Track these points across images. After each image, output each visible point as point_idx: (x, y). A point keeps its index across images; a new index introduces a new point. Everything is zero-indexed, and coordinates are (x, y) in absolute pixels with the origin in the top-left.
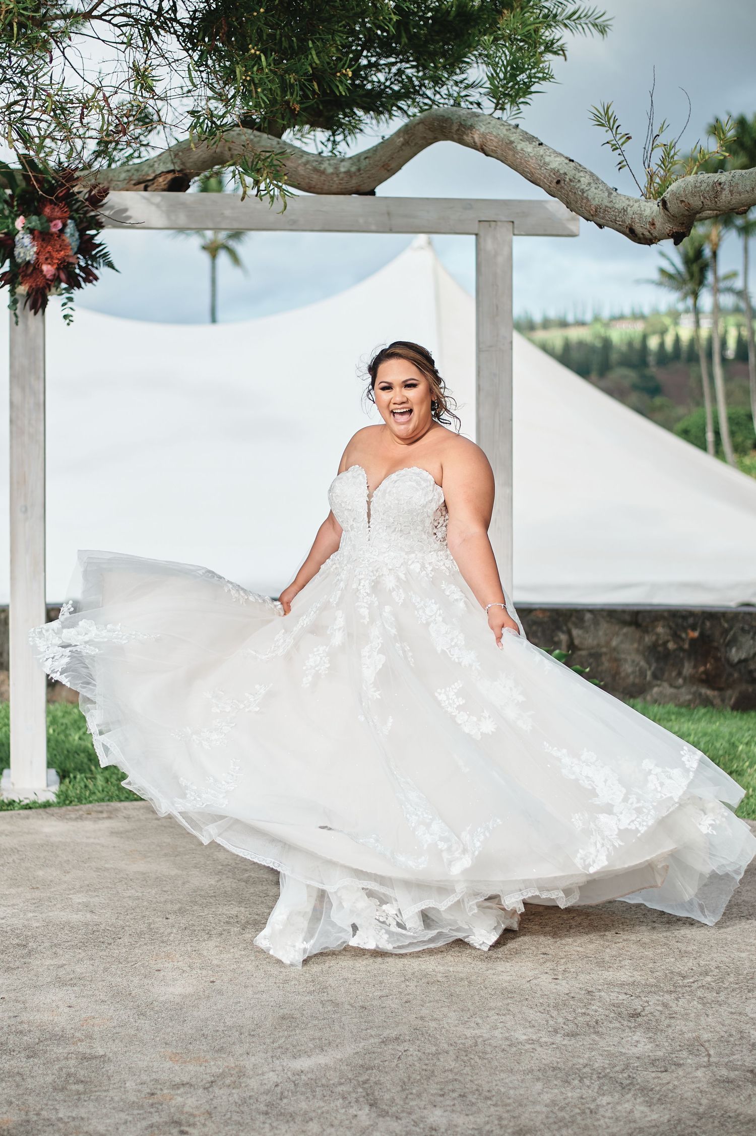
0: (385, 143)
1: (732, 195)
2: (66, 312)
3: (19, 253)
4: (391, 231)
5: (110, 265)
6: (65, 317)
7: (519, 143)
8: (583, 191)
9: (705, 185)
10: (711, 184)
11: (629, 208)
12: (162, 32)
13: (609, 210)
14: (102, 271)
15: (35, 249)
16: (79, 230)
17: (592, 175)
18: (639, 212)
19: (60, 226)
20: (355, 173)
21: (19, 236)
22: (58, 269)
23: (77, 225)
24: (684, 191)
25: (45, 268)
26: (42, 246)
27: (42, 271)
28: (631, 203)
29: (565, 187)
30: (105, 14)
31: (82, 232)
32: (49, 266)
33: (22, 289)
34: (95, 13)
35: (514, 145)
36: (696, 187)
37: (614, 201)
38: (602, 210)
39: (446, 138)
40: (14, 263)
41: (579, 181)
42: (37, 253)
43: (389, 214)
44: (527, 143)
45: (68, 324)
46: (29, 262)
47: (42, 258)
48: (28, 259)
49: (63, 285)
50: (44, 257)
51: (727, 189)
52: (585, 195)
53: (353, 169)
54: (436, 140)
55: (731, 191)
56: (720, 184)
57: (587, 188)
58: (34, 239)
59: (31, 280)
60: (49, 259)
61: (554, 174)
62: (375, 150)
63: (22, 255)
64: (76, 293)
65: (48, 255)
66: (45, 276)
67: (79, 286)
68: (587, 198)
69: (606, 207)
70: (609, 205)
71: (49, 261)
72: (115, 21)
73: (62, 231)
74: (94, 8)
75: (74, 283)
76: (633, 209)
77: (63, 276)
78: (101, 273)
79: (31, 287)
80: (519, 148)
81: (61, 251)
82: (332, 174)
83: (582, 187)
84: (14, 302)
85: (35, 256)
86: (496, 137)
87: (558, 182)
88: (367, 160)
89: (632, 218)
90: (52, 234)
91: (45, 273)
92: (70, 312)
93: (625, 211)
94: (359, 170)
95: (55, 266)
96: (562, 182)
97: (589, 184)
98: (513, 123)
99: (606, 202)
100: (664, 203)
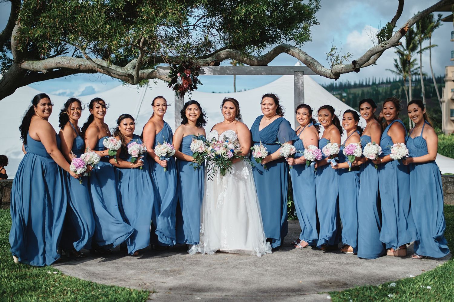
0: (269, 53)
1: (345, 70)
3: (178, 82)
4: (272, 75)
5: (201, 84)
6: (189, 98)
12: (212, 29)
13: (321, 72)
14: (199, 86)
17: (318, 62)
18: (328, 72)
19: (189, 75)
21: (178, 78)
24: (335, 69)
25: (185, 86)
26: (184, 80)
27: (184, 87)
28: (326, 70)
29: (311, 66)
30: (198, 25)
31: (194, 76)
33: (178, 91)
34: (196, 25)
35: (300, 54)
36: (338, 68)
37: (322, 70)
39: (284, 52)
40: (177, 84)
41: (315, 64)
42: (183, 82)
43: (271, 70)
44: (303, 54)
46: (181, 84)
49: (189, 90)
53: (261, 59)
54: (282, 52)
56: (342, 68)
57: (316, 66)
58: (182, 79)
61: (309, 62)
62: (267, 54)
64: (192, 92)
65: (185, 83)
68: (316, 68)
72: (200, 27)
73: (189, 77)
74: (195, 24)
75: (192, 90)
77: (189, 88)
79: (181, 90)
81: (189, 81)
82: (256, 61)
86: (296, 52)
87: (310, 64)
88: (265, 57)
90: (187, 77)
93: (325, 72)
94: (263, 60)
95: (187, 85)
98: (300, 48)
99: (320, 70)
100: (332, 71)
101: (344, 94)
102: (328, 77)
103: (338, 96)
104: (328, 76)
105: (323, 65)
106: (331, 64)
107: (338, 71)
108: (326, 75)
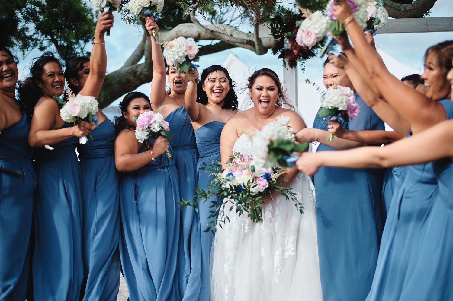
2: (302, 68)
4: (428, 31)
6: (302, 69)
15: (291, 45)
20: (412, 10)
21: (285, 40)
22: (299, 52)
25: (294, 51)
26: (293, 44)
27: (293, 52)
32: (296, 51)
33: (287, 59)
40: (283, 50)
43: (427, 24)
45: (304, 72)
46: (289, 49)
47: (293, 48)
48: (288, 48)
49: (301, 58)
53: (412, 8)
58: (290, 41)
59: (290, 56)
63: (286, 47)
65: (295, 47)
66: (294, 54)
67: (308, 58)
71: (296, 49)
77: (301, 54)
79: (290, 58)
82: (404, 11)
84: (285, 64)
85: (291, 47)
88: (417, 4)
92: (304, 68)
94: (414, 8)
95: (298, 51)
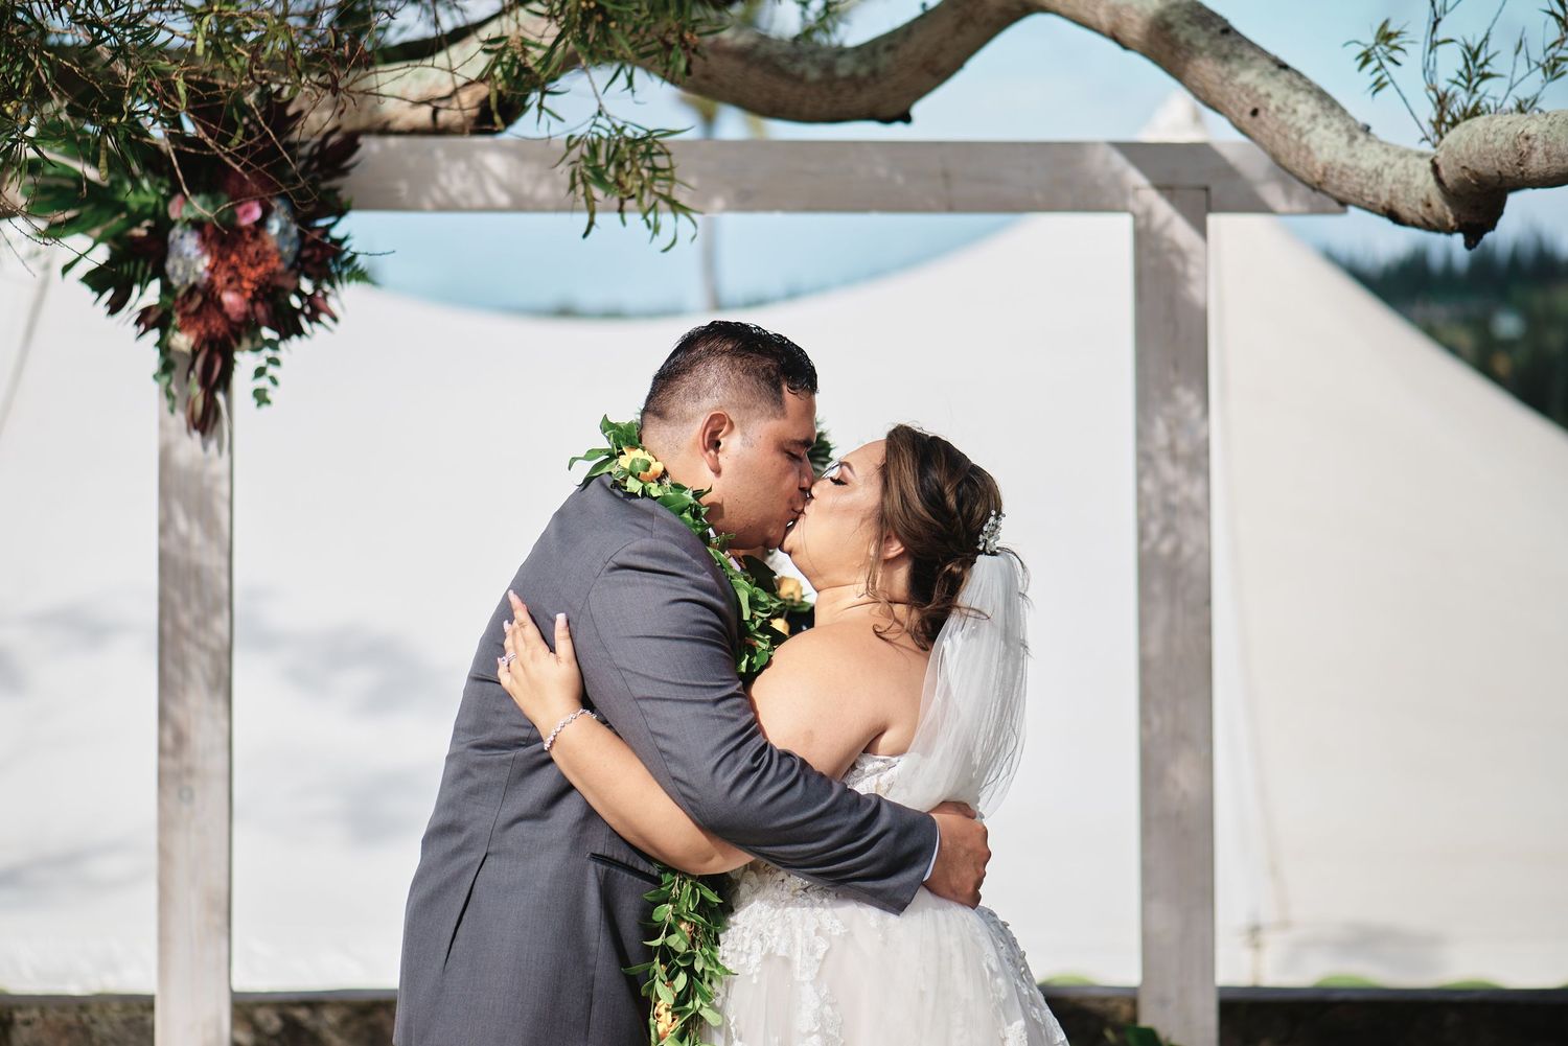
0: (928, 18)
1: (1549, 162)
3: (175, 268)
7: (1183, 28)
8: (1301, 133)
9: (1501, 138)
10: (1512, 137)
11: (1386, 171)
13: (1349, 173)
15: (206, 261)
16: (297, 221)
17: (1321, 96)
18: (1404, 179)
19: (257, 213)
20: (866, 79)
21: (177, 233)
22: (253, 301)
23: (293, 211)
24: (1467, 148)
25: (229, 298)
26: (221, 259)
27: (221, 305)
28: (1391, 159)
29: (1269, 123)
31: (304, 220)
32: (236, 295)
33: (182, 341)
35: (1174, 31)
36: (1486, 141)
37: (1359, 155)
38: (1335, 173)
40: (167, 288)
41: (1295, 111)
42: (212, 270)
43: (946, 175)
44: (1199, 28)
46: (195, 285)
47: (221, 280)
48: (191, 281)
49: (267, 333)
50: (224, 279)
51: (1540, 149)
52: (1304, 140)
53: (863, 71)
55: (1547, 154)
56: (1527, 138)
57: (1308, 127)
58: (203, 239)
59: (200, 325)
60: (235, 280)
61: (1247, 95)
62: (908, 30)
63: (180, 271)
65: (231, 273)
66: (228, 315)
67: (300, 332)
68: (1307, 147)
69: (1344, 166)
70: (1350, 162)
71: (235, 285)
73: (261, 224)
75: (289, 326)
76: (1393, 171)
77: (264, 315)
78: (342, 307)
79: (199, 336)
80: (1182, 37)
81: (259, 264)
82: (819, 82)
83: (1298, 125)
84: (167, 367)
85: (207, 274)
86: (1139, 14)
87: (1255, 113)
88: (892, 51)
89: (1391, 191)
90: (241, 230)
91: (227, 308)
93: (1379, 174)
94: (874, 73)
95: (248, 295)
96: (1262, 113)
97: (1314, 117)
99: (1343, 157)
100: (1435, 168)
101: (1508, 325)
102: (1406, 213)
103: (1465, 339)
104: (1402, 208)
105: (1362, 118)
106: (1428, 112)
107: (1487, 167)
108: (1384, 199)
